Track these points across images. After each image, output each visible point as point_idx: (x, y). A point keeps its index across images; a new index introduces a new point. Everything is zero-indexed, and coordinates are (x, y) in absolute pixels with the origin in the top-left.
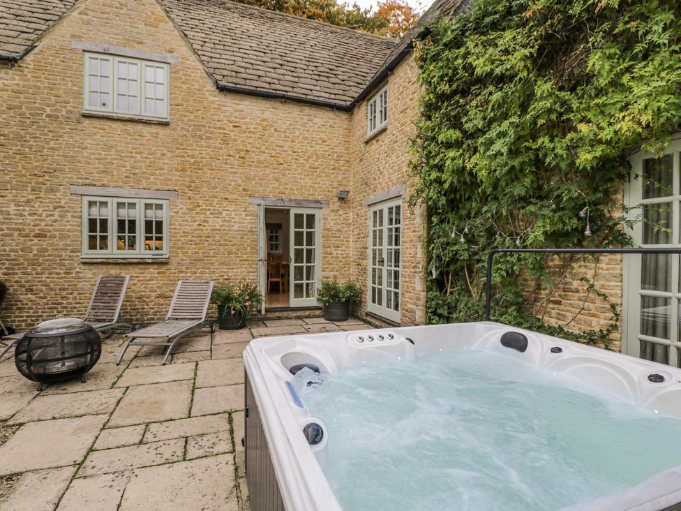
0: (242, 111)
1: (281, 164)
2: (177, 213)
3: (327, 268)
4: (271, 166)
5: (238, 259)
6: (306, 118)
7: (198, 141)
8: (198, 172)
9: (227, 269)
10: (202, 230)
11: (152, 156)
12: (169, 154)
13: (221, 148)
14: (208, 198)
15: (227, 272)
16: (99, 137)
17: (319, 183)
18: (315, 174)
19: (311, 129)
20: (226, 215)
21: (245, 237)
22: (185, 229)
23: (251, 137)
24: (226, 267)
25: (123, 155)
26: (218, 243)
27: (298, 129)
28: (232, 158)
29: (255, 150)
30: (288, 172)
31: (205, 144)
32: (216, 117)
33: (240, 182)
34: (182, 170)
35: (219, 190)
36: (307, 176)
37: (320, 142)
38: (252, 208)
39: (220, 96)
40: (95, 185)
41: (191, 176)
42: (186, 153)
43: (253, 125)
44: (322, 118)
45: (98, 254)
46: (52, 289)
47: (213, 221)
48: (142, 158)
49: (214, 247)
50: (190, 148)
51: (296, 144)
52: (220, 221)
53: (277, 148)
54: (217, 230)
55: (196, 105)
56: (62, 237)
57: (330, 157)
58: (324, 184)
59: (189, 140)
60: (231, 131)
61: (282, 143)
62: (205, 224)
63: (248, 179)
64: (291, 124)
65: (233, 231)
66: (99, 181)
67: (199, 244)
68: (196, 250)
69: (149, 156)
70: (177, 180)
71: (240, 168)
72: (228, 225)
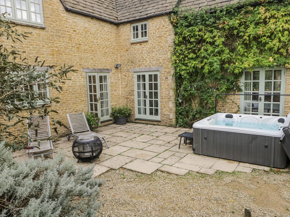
0: (76, 23)
1: (93, 51)
3: (113, 101)
4: (89, 52)
5: (80, 101)
6: (101, 27)
7: (59, 39)
8: (60, 56)
10: (64, 87)
11: (38, 47)
12: (46, 46)
13: (69, 43)
15: (76, 108)
17: (108, 60)
18: (106, 56)
19: (104, 33)
20: (73, 78)
21: (82, 89)
23: (81, 37)
24: (75, 105)
25: (24, 46)
26: (71, 93)
27: (99, 33)
28: (74, 48)
29: (83, 43)
30: (96, 55)
31: (62, 40)
32: (65, 25)
33: (78, 61)
34: (53, 55)
35: (69, 65)
36: (103, 57)
37: (107, 40)
38: (84, 74)
39: (66, 13)
41: (57, 58)
42: (54, 45)
43: (81, 30)
44: (107, 27)
47: (68, 82)
48: (33, 48)
49: (70, 95)
50: (55, 42)
51: (98, 41)
52: (71, 81)
53: (92, 43)
54: (70, 86)
55: (56, 18)
57: (111, 48)
58: (110, 61)
59: (55, 38)
60: (72, 33)
61: (93, 40)
62: (65, 84)
63: (81, 59)
64: (96, 31)
65: (77, 86)
67: (63, 94)
68: (62, 98)
70: (51, 60)
71: (77, 53)
72: (75, 84)
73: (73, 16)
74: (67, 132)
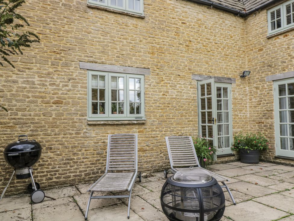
0: (186, 13)
1: (209, 51)
2: (150, 85)
3: (236, 126)
4: (203, 53)
5: (187, 120)
6: (221, 20)
7: (161, 32)
8: (162, 55)
9: (181, 128)
10: (165, 98)
11: (133, 42)
12: (144, 41)
13: (175, 39)
14: (168, 75)
15: (181, 130)
16: (99, 25)
17: (230, 66)
18: (227, 59)
19: (224, 28)
20: (179, 87)
21: (190, 104)
22: (156, 97)
23: (192, 32)
24: (180, 126)
25: (115, 39)
26: (175, 109)
27: (218, 28)
28: (181, 46)
29: (195, 40)
30: (213, 57)
31: (166, 35)
32: (171, 16)
33: (186, 63)
34: (152, 53)
35: (174, 69)
36: (223, 60)
37: (229, 37)
38: (194, 83)
40: (96, 63)
41: (158, 58)
42: (155, 40)
43: (192, 23)
44: (230, 20)
45: (99, 117)
46: (66, 147)
47: (171, 91)
48: (127, 43)
49: (173, 111)
50: (156, 37)
51: (217, 38)
52: (175, 91)
53: (207, 40)
54: (174, 98)
55: (160, 5)
56: (74, 104)
57: (235, 48)
58: (232, 67)
59: (157, 31)
60: (181, 26)
61: (209, 37)
62: (167, 94)
63: (191, 61)
64: (214, 24)
65: (183, 99)
66: (100, 59)
67: (164, 109)
68: (162, 114)
69: (132, 41)
70: (149, 61)
71: (186, 53)
72: (181, 95)
73: (183, 4)
74: (166, 164)
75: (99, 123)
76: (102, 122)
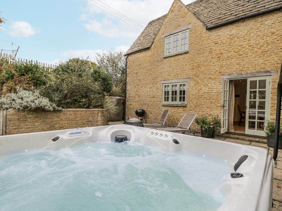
0: (220, 35)
1: (241, 55)
2: (190, 87)
4: (235, 58)
5: (215, 106)
6: (259, 24)
7: (199, 56)
8: (199, 69)
9: (210, 110)
10: (199, 93)
12: (188, 64)
13: (209, 56)
14: (202, 79)
15: (210, 112)
16: (168, 64)
18: (266, 55)
19: (263, 29)
20: (210, 85)
22: (193, 93)
23: (223, 46)
24: (209, 109)
25: (174, 68)
26: (206, 99)
28: (214, 59)
29: (226, 51)
30: (246, 58)
31: (202, 56)
32: (207, 43)
33: (217, 69)
34: (193, 69)
35: (207, 75)
36: (260, 57)
39: (209, 33)
40: (166, 80)
41: (196, 71)
42: (194, 62)
43: (224, 40)
45: (166, 103)
46: (155, 113)
47: (204, 89)
48: (179, 68)
49: (204, 100)
50: (196, 59)
51: (251, 41)
52: (207, 88)
53: (239, 47)
54: (206, 92)
55: (199, 41)
56: (158, 97)
58: (274, 60)
59: (196, 56)
60: (214, 47)
61: (241, 43)
62: (201, 90)
63: (222, 67)
64: (248, 31)
65: (213, 92)
66: (167, 78)
67: (198, 99)
68: (197, 102)
69: (182, 66)
70: (190, 74)
71: (218, 62)
72: (211, 90)
73: (216, 31)
75: (165, 105)
76: (166, 105)
